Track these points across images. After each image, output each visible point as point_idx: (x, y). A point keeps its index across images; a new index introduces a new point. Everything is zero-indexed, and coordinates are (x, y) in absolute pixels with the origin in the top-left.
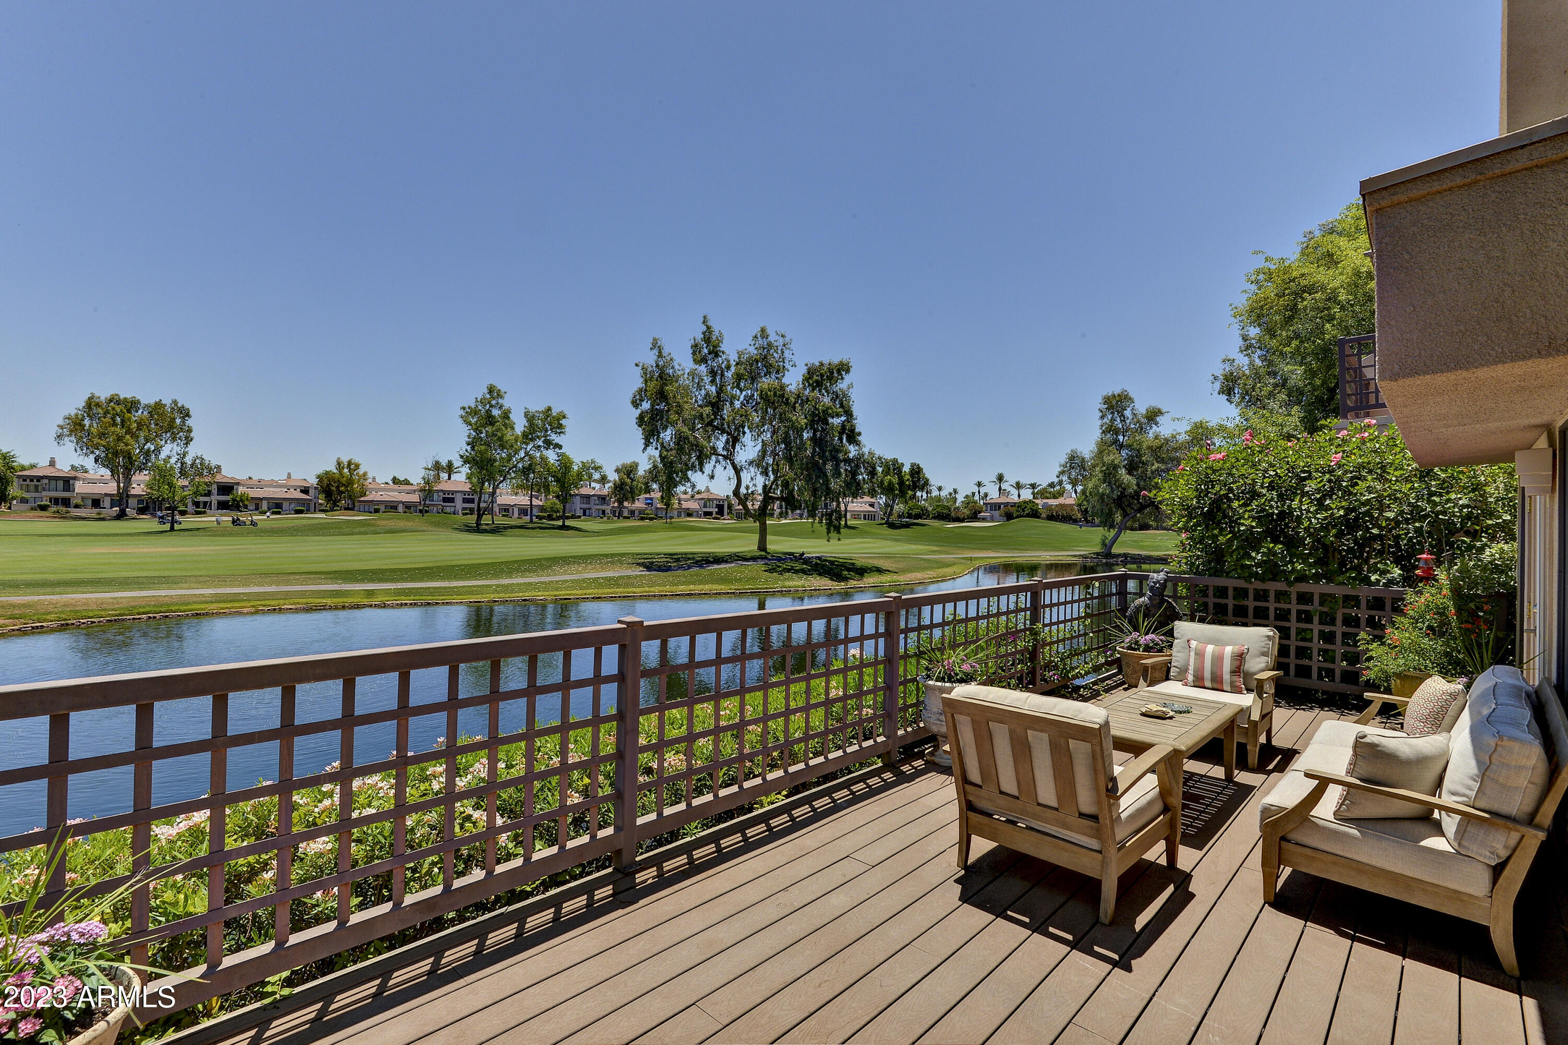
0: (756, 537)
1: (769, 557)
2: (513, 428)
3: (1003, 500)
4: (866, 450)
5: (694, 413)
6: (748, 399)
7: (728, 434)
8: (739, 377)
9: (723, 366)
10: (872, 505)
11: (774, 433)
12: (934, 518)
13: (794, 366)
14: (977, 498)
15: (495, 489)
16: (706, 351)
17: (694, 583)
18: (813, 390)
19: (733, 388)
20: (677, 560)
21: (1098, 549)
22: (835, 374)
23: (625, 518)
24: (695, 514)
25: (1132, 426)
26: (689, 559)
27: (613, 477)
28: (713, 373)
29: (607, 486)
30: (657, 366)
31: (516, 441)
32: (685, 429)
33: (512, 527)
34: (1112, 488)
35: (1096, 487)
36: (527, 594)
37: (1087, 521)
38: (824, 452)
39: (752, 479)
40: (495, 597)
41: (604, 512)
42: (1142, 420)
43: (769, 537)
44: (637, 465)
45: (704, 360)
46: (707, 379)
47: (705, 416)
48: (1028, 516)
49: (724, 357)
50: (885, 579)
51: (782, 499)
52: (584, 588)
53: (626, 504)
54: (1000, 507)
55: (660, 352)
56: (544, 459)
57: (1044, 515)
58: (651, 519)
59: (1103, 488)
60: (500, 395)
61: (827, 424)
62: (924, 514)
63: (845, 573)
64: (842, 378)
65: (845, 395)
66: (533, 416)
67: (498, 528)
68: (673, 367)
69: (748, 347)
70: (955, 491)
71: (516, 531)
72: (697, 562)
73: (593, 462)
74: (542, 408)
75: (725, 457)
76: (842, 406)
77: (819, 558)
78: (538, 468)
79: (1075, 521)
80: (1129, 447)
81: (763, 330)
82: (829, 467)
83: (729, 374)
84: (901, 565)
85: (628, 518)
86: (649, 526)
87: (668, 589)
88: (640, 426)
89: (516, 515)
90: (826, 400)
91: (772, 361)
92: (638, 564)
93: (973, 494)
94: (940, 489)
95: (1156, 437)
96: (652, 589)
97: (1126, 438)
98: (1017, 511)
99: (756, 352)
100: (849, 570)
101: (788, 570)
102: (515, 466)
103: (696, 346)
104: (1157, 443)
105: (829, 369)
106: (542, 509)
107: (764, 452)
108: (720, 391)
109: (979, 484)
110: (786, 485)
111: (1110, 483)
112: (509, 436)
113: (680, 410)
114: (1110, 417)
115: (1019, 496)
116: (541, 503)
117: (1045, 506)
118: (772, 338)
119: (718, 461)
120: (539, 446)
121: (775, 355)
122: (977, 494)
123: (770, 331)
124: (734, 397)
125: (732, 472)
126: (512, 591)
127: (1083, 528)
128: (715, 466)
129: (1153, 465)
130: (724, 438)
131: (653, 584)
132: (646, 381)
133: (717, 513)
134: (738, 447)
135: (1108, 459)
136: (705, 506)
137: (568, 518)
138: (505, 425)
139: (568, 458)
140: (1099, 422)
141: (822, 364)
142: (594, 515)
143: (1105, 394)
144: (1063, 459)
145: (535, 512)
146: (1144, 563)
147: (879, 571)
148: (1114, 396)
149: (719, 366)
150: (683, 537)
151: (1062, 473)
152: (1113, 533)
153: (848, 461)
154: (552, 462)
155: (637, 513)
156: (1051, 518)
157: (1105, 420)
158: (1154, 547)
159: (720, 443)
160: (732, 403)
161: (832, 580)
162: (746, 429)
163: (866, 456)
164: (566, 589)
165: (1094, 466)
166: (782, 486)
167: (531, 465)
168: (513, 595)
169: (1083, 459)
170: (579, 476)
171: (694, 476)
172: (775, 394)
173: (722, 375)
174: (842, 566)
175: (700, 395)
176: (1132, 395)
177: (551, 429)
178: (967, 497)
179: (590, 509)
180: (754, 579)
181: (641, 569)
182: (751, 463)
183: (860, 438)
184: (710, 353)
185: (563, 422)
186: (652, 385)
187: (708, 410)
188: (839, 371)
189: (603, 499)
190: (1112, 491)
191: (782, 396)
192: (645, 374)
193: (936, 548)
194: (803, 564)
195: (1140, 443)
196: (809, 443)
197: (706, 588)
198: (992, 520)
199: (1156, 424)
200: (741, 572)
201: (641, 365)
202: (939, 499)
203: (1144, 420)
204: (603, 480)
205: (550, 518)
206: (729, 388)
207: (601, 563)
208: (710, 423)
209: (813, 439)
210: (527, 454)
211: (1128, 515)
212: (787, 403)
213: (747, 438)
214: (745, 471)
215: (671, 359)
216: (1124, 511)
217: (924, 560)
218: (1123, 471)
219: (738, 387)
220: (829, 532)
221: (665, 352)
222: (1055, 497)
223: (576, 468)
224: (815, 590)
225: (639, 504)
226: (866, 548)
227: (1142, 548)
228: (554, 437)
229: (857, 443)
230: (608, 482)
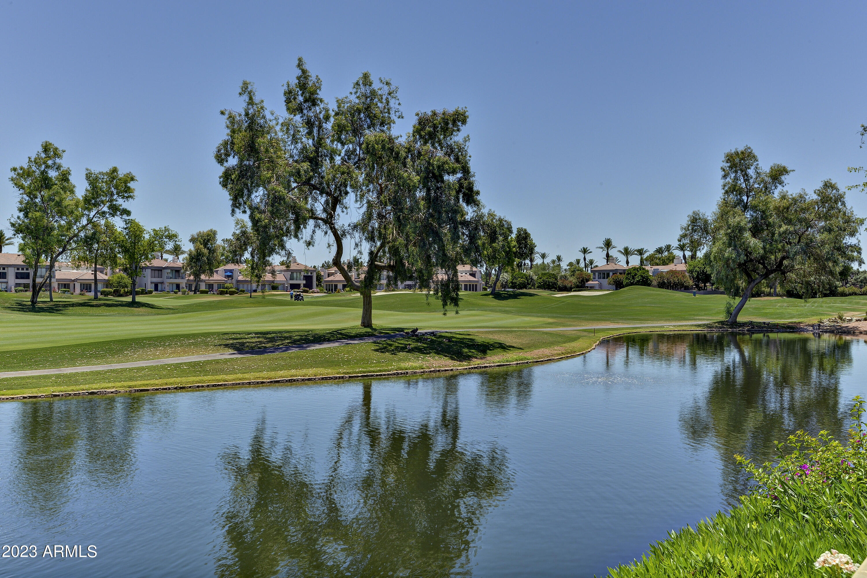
0: (360, 312)
1: (376, 333)
2: (72, 192)
3: (611, 267)
4: (485, 211)
5: (288, 169)
6: (350, 154)
7: (328, 194)
8: (340, 129)
9: (321, 116)
10: (473, 275)
11: (380, 193)
12: (539, 287)
13: (401, 117)
14: (582, 265)
15: (53, 260)
16: (301, 99)
17: (296, 367)
18: (425, 143)
19: (332, 142)
20: (272, 340)
21: (722, 317)
22: (450, 126)
23: (203, 292)
24: (280, 287)
25: (756, 186)
26: (286, 338)
27: (188, 247)
28: (309, 124)
29: (181, 257)
30: (247, 114)
31: (77, 206)
32: (280, 188)
33: (73, 305)
34: (738, 252)
35: (721, 251)
36: (94, 386)
37: (699, 289)
38: (440, 213)
39: (357, 245)
40: (57, 390)
41: (178, 286)
42: (766, 179)
43: (374, 312)
44: (215, 233)
45: (300, 109)
46: (303, 131)
47: (302, 172)
48: (638, 283)
49: (322, 106)
50: (511, 356)
51: (390, 268)
52: (165, 377)
53: (203, 277)
54: (608, 275)
55: (251, 98)
56: (109, 227)
57: (655, 283)
58: (232, 293)
59: (729, 252)
60: (57, 154)
61: (443, 181)
62: (529, 284)
63: (466, 350)
64: (458, 130)
65: (460, 149)
66: (96, 179)
67: (57, 306)
68: (264, 117)
69: (349, 95)
70: (559, 259)
71: (78, 309)
72: (294, 342)
73: (166, 229)
74: (106, 169)
75: (325, 221)
76: (457, 160)
77: (433, 334)
78: (103, 237)
79: (686, 289)
80: (754, 208)
81: (366, 76)
82: (446, 230)
83: (329, 126)
84: (525, 341)
85: (206, 292)
86: (231, 301)
87: (265, 375)
88: (225, 185)
89: (78, 290)
90: (440, 154)
91: (376, 111)
92: (226, 346)
93: (578, 262)
94: (543, 256)
95: (783, 197)
96: (246, 376)
97: (750, 199)
98: (627, 278)
99: (357, 101)
100: (469, 347)
101: (403, 349)
102: (76, 235)
103: (290, 92)
104: (785, 203)
105: (443, 119)
106: (107, 283)
107: (369, 217)
108: (319, 144)
109: (585, 251)
110: (395, 252)
111: (735, 246)
112: (68, 201)
113: (272, 164)
114: (733, 175)
115: (627, 263)
116: (106, 278)
117: (655, 272)
118: (376, 85)
119: (317, 226)
120: (104, 213)
121: (379, 104)
122: (582, 261)
123: (374, 78)
124: (333, 153)
125: (331, 238)
126: (77, 383)
127: (697, 296)
128: (314, 232)
129: (780, 226)
130: (323, 199)
131: (248, 369)
132: (233, 131)
133: (305, 286)
134: (338, 209)
135: (733, 221)
136: (292, 278)
137: (138, 293)
138: (64, 189)
139: (138, 226)
140: (722, 182)
141: (434, 114)
142: (167, 289)
143: (727, 151)
144: (685, 221)
145: (100, 287)
146: (772, 332)
147: (503, 347)
148: (737, 154)
149: (316, 116)
150: (270, 312)
151: (684, 236)
152: (738, 300)
153: (465, 224)
154: (119, 230)
155: (215, 287)
156: (662, 285)
157: (728, 179)
158: (777, 314)
159: (319, 206)
160: (332, 159)
161: (453, 359)
162: (349, 189)
163: (486, 219)
164: (142, 378)
165: (718, 229)
166: (390, 252)
167: (94, 234)
168: (78, 387)
169: (706, 222)
170: (151, 244)
171: (291, 243)
172: (383, 147)
173: (320, 127)
174: (462, 342)
175: (294, 150)
176: (756, 152)
177: (118, 194)
178: (571, 264)
179: (162, 283)
180: (365, 361)
181: (231, 351)
182: (355, 227)
183: (479, 198)
184: (306, 101)
185: (131, 185)
186: (239, 138)
187: (306, 165)
188: (454, 122)
189: (177, 272)
190: (739, 255)
191: (391, 150)
192: (233, 123)
193: (551, 320)
194: (417, 341)
195: (766, 203)
196: (422, 203)
197: (310, 372)
198: (601, 288)
199: (781, 183)
200: (348, 352)
201: (227, 113)
202: (544, 267)
203: (769, 180)
204: (177, 251)
205: (117, 293)
206: (328, 141)
207: (182, 346)
208: (307, 182)
209: (427, 198)
210: (90, 221)
211: (754, 281)
212: (397, 157)
213: (350, 199)
214: (348, 236)
215: (262, 108)
216: (749, 275)
217: (546, 333)
218: (747, 234)
219: (339, 140)
220: (445, 304)
221: (257, 99)
222: (664, 263)
223: (147, 237)
224: (433, 371)
225: (218, 277)
226: (476, 321)
227: (766, 315)
228: (121, 202)
229: (476, 203)
230: (183, 253)
